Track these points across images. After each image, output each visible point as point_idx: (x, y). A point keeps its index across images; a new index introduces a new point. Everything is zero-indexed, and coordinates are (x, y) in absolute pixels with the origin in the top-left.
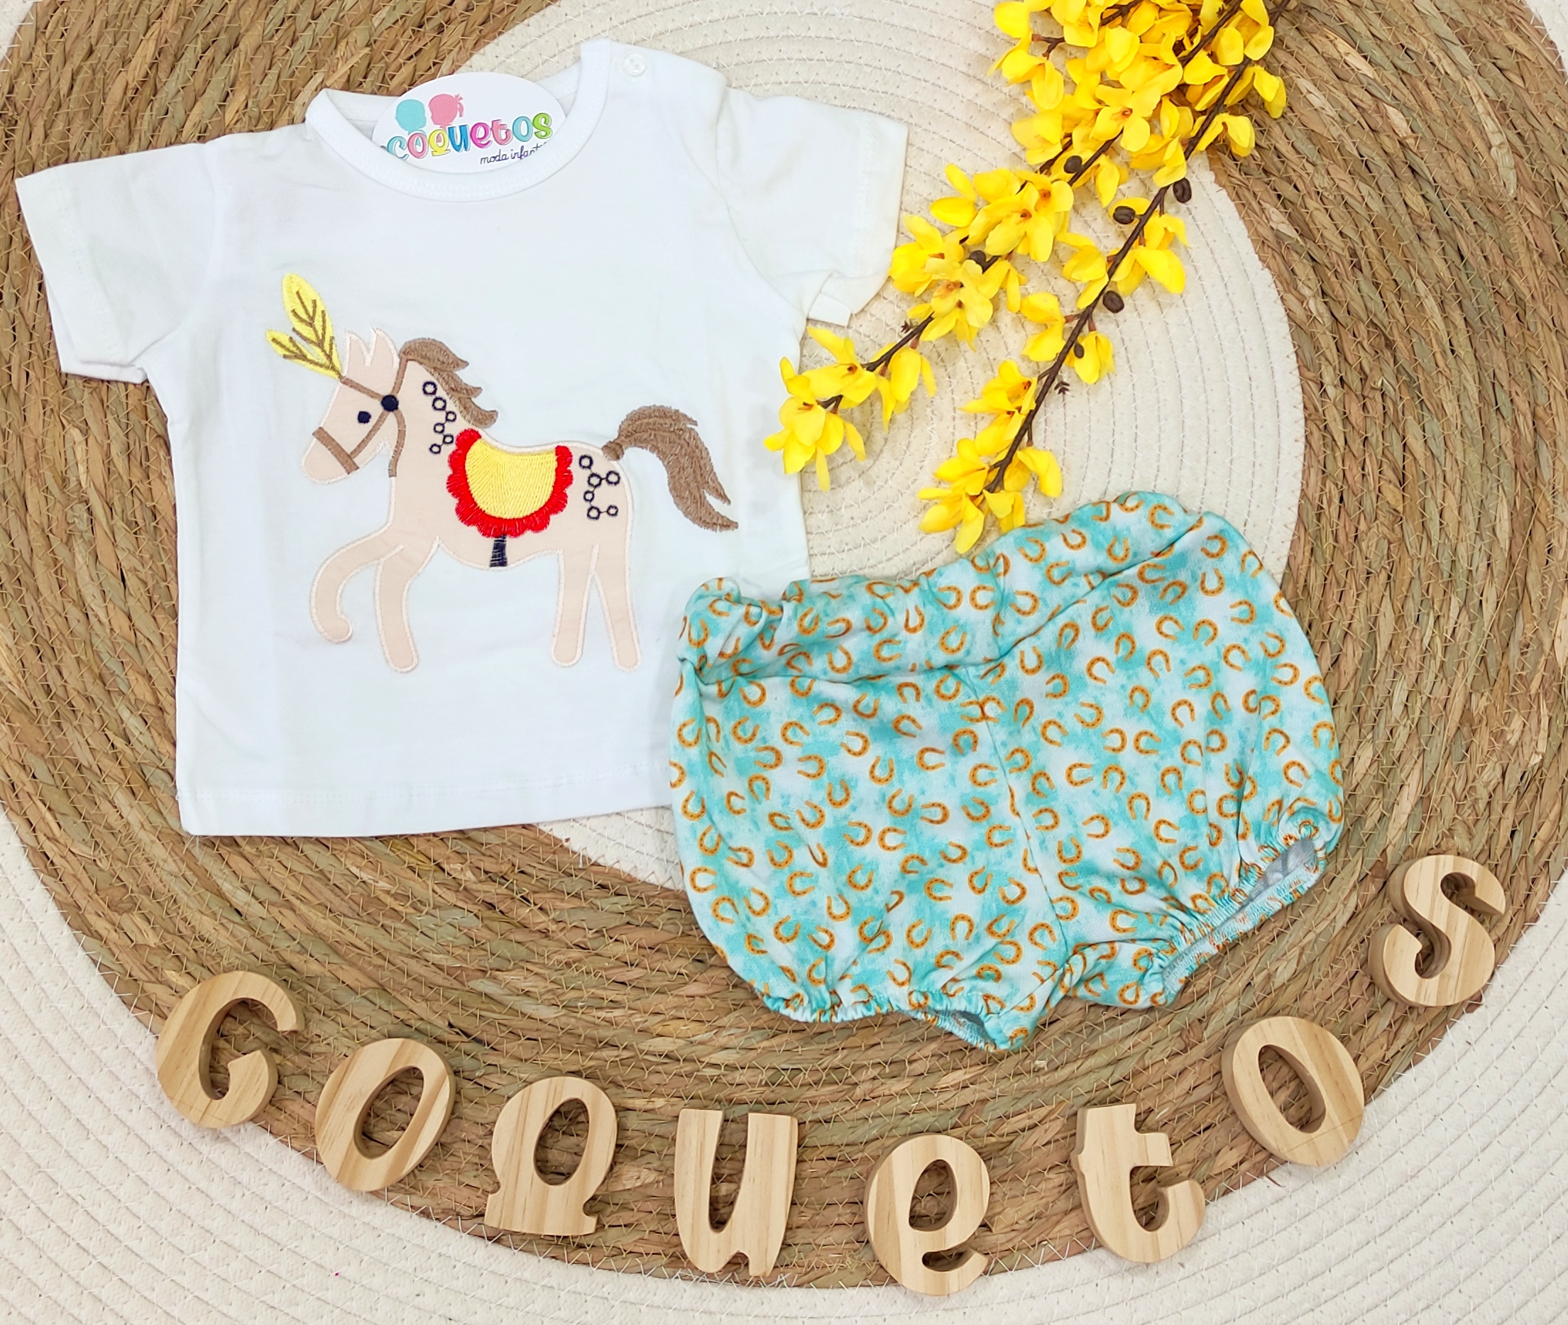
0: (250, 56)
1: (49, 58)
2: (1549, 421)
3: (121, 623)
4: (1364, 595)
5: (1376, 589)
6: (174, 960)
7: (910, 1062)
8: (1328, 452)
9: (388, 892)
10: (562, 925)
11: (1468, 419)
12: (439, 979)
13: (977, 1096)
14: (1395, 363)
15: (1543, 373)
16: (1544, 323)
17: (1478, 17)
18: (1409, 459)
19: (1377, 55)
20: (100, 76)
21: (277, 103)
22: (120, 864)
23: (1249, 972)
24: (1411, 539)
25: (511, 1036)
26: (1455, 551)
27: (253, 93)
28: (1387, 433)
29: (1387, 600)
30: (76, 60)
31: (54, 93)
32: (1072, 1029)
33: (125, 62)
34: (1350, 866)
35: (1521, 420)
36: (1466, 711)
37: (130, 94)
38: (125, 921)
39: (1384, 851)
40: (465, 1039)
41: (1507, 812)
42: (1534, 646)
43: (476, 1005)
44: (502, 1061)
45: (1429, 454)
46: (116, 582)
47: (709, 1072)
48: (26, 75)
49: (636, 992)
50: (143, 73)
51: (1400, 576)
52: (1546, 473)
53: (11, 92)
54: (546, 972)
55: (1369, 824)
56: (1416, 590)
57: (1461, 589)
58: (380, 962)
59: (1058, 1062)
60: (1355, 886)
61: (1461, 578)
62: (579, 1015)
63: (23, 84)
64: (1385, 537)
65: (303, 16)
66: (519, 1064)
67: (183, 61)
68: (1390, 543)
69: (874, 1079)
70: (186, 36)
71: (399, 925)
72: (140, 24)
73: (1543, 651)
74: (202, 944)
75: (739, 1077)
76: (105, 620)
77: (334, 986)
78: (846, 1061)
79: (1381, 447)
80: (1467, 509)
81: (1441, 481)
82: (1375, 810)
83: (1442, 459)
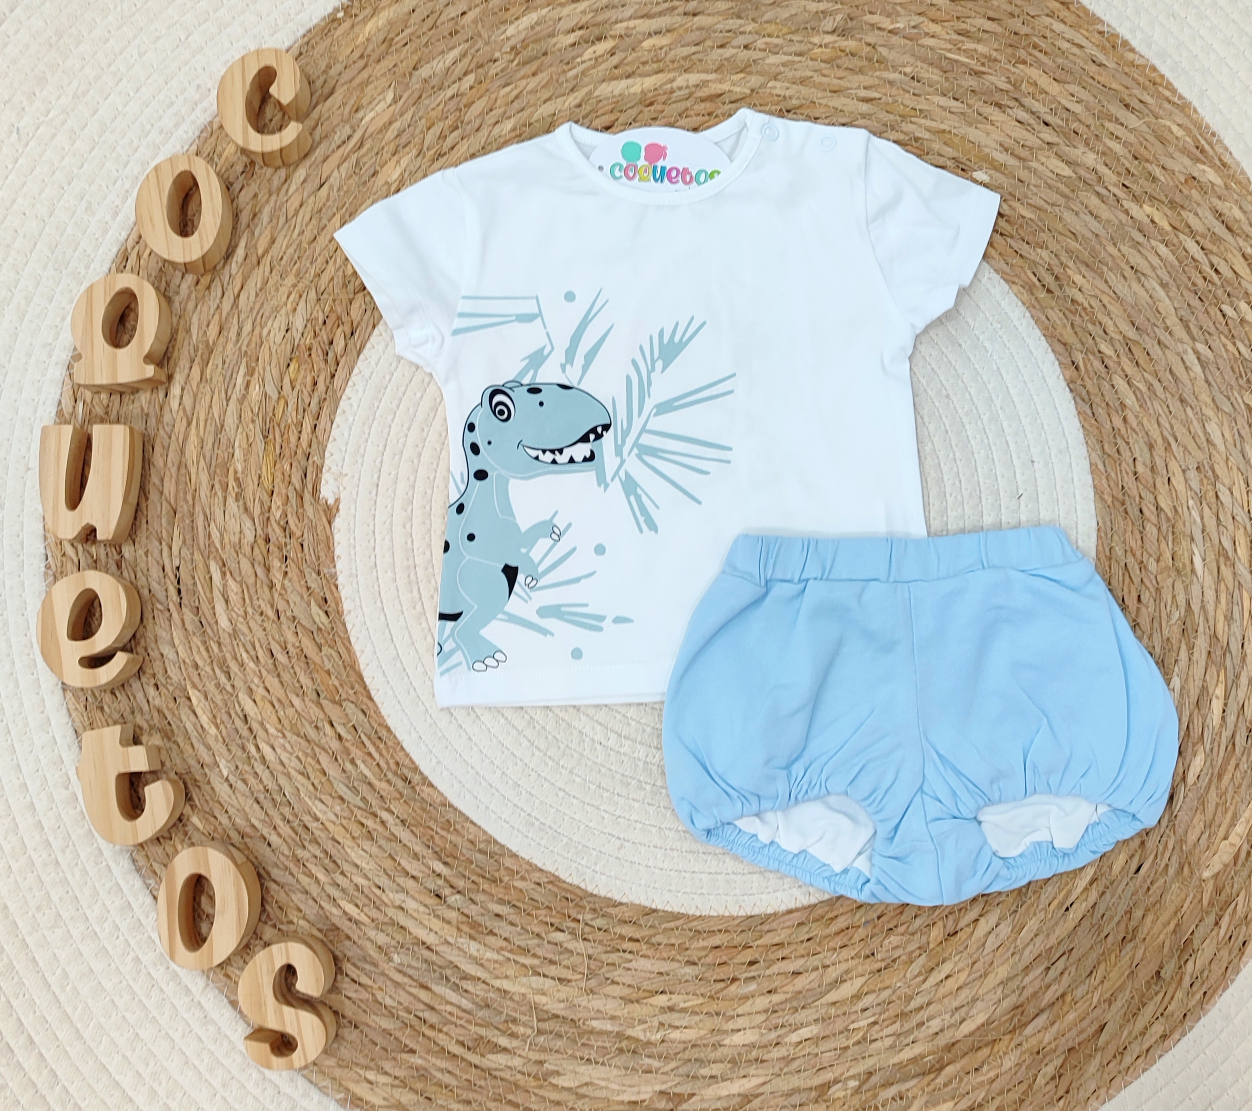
0: (693, 28)
2: (1065, 1009)
3: (294, 203)
4: (854, 962)
5: (865, 967)
7: (341, 873)
9: (236, 472)
10: (283, 592)
11: (1027, 952)
12: (202, 541)
15: (1097, 982)
16: (1132, 958)
18: (968, 930)
19: (1231, 719)
23: (548, 1057)
24: (915, 968)
25: (194, 609)
26: (929, 1004)
27: (672, 47)
29: (863, 979)
32: (432, 964)
34: (665, 1078)
35: (1053, 988)
36: (828, 1085)
42: (904, 1103)
45: (983, 940)
46: (317, 183)
47: (251, 748)
49: (271, 667)
52: (1029, 1030)
55: (705, 1072)
56: (885, 994)
57: (907, 1026)
60: (656, 1091)
61: (914, 1020)
62: (235, 643)
69: (315, 857)
71: (220, 493)
76: (290, 192)
80: (964, 992)
81: (970, 961)
82: (716, 1069)
83: (985, 952)
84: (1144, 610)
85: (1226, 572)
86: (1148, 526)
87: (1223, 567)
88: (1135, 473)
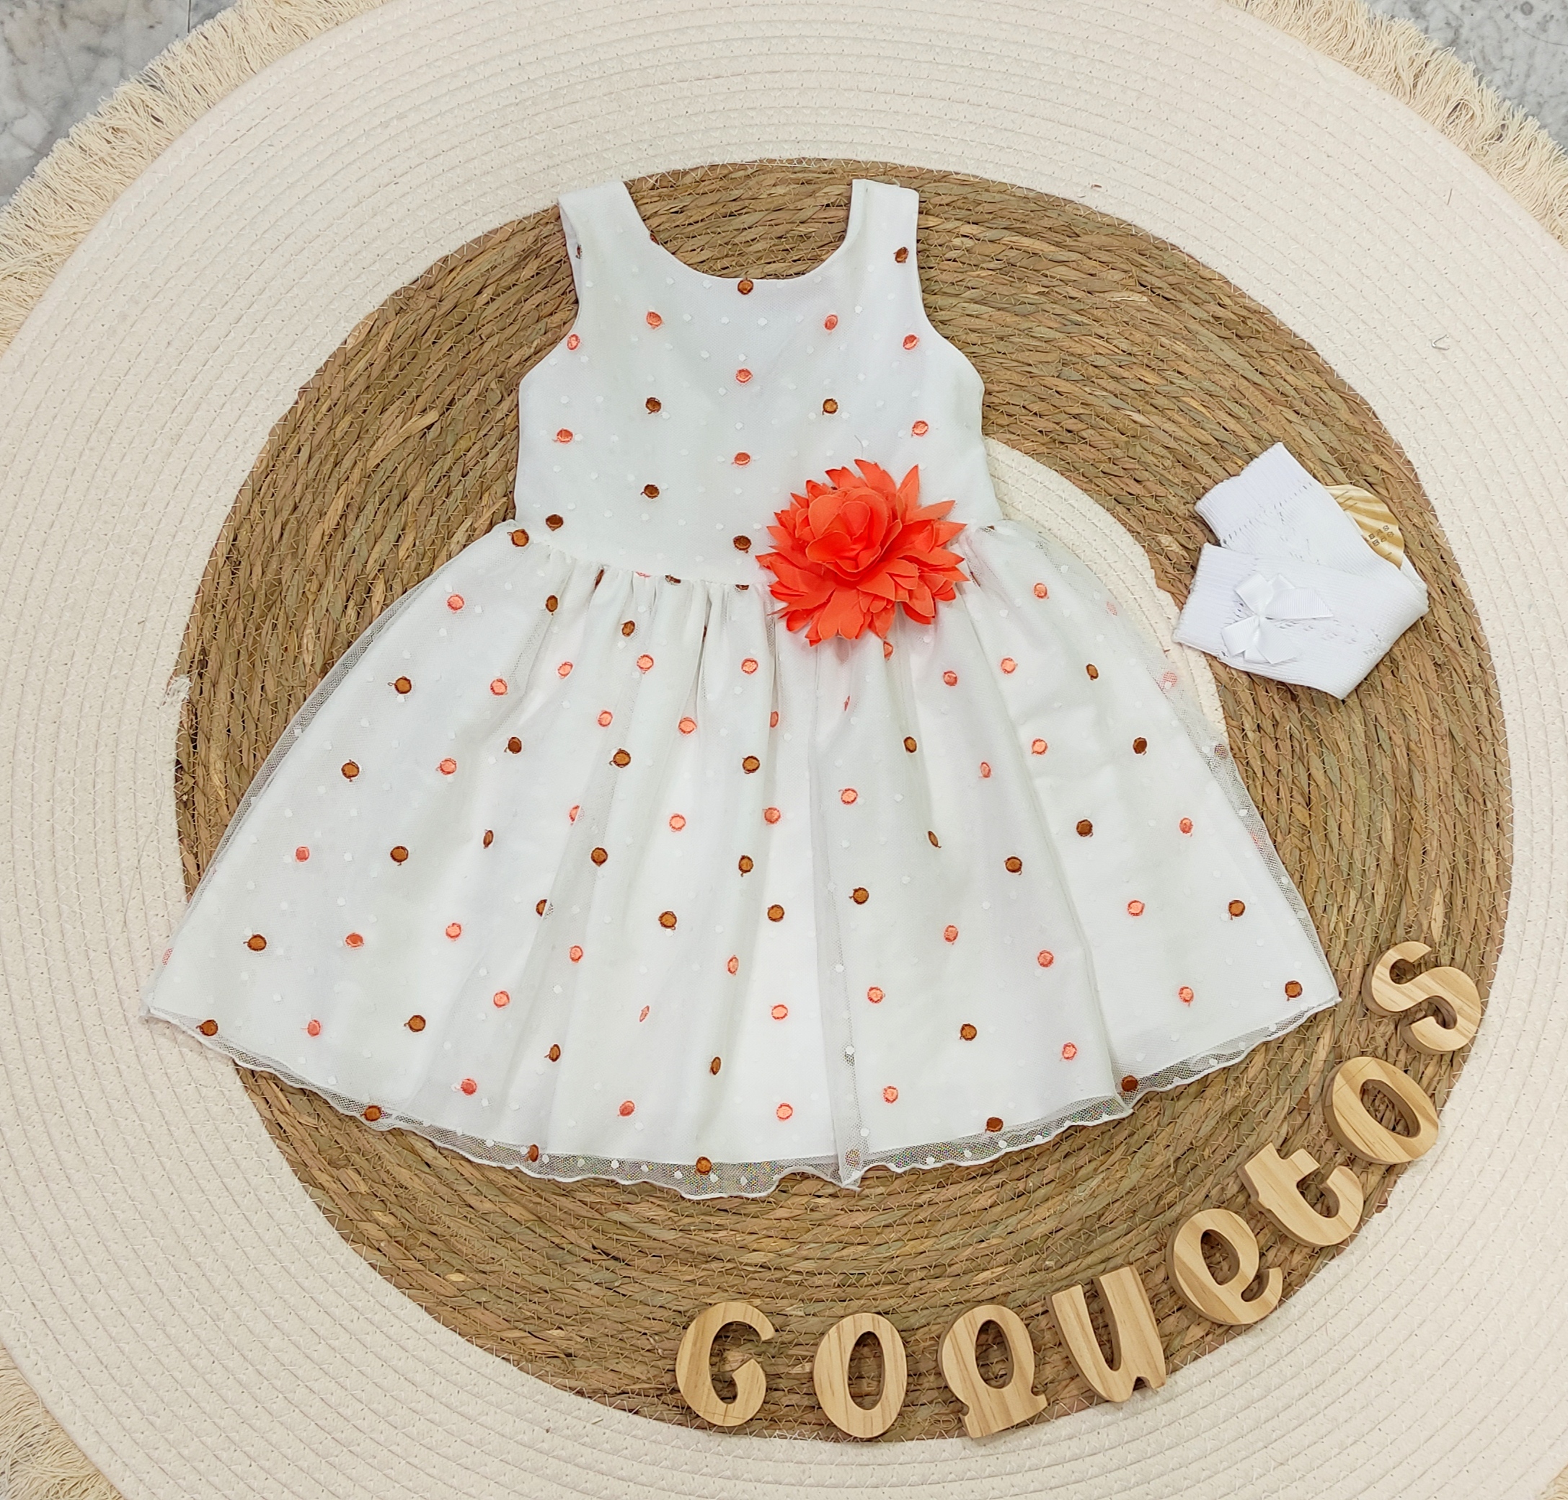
0: (416, 506)
1: (263, 513)
2: (1419, 753)
6: (381, 1203)
7: (950, 1266)
8: (1251, 782)
11: (1357, 753)
12: (584, 1211)
13: (1002, 1290)
14: (1299, 711)
15: (1414, 716)
17: (1352, 444)
18: (1313, 786)
20: (304, 526)
21: (438, 542)
22: (337, 1131)
23: (1207, 1187)
24: (1317, 847)
25: (640, 1254)
26: (1351, 855)
27: (420, 535)
28: (1295, 766)
30: (285, 514)
31: (268, 540)
32: (1073, 1235)
33: (322, 514)
34: (1280, 1102)
35: (1397, 752)
37: (326, 538)
38: (341, 1174)
39: (1307, 1090)
40: (605, 1257)
41: (1400, 1056)
42: (1415, 927)
43: (612, 1229)
44: (634, 1274)
45: (1328, 781)
47: (794, 1278)
48: (247, 526)
50: (336, 522)
51: (1309, 875)
52: (1419, 792)
53: (235, 540)
54: (665, 1204)
55: (1295, 1068)
57: (1358, 885)
58: (538, 1200)
59: (1063, 1262)
60: (1285, 1118)
61: (1357, 876)
62: (692, 1237)
63: (243, 535)
64: (1296, 847)
65: (455, 474)
66: (647, 1275)
67: (365, 512)
68: (1301, 851)
69: (922, 1279)
70: (367, 493)
72: (332, 486)
73: (1422, 931)
74: (401, 1190)
75: (817, 1280)
77: (504, 1220)
78: (900, 1266)
79: (1291, 777)
80: (1359, 823)
81: (1339, 802)
82: (1298, 1058)
83: (1338, 785)
84: (1148, 484)
85: (1160, 401)
86: (1084, 434)
87: (1153, 401)
88: (1035, 414)
